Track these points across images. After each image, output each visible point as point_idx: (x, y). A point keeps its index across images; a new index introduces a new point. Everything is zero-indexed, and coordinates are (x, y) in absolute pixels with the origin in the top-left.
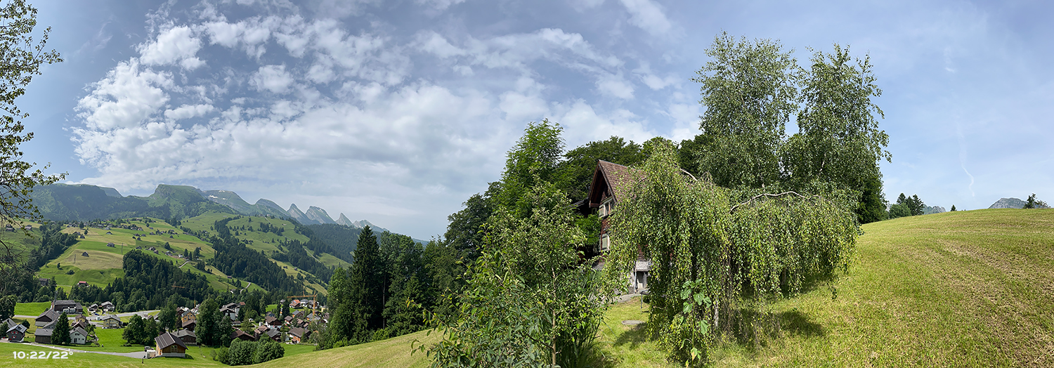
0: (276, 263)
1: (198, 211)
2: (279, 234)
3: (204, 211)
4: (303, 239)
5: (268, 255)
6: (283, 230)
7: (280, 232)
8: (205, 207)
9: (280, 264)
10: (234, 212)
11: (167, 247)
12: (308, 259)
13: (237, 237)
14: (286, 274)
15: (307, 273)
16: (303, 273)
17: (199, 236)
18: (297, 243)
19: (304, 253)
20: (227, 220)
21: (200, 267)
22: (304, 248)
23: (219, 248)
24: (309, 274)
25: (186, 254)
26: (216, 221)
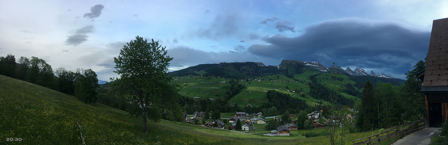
0: (339, 93)
1: (302, 71)
2: (341, 81)
3: (305, 71)
5: (336, 90)
10: (319, 71)
11: (287, 88)
12: (356, 91)
13: (320, 83)
14: (345, 98)
15: (355, 97)
16: (353, 97)
17: (302, 83)
18: (350, 84)
19: (354, 89)
20: (316, 75)
21: (303, 96)
22: (353, 86)
23: (312, 87)
24: (356, 98)
25: (296, 91)
26: (311, 76)
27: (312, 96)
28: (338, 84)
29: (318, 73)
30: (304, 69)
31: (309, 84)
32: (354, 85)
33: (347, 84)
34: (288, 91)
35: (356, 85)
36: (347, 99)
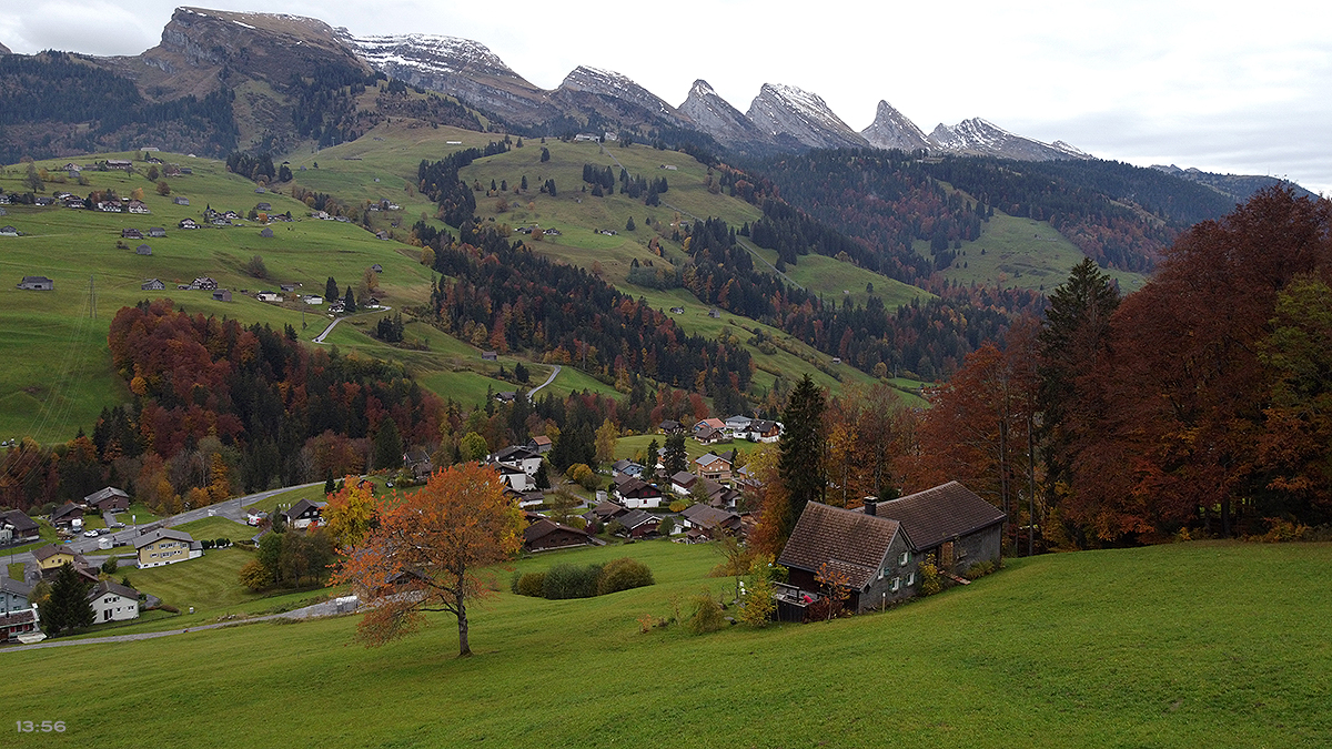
0: (642, 302)
1: (349, 121)
2: (653, 202)
3: (373, 120)
4: (738, 213)
5: (615, 277)
6: (662, 186)
7: (654, 192)
8: (371, 107)
9: (656, 302)
10: (484, 121)
11: (257, 272)
12: (756, 279)
13: (501, 220)
14: (680, 334)
15: (753, 324)
16: (742, 329)
17: (367, 223)
18: (716, 227)
19: (744, 261)
20: (465, 158)
21: (388, 331)
22: (743, 243)
23: (445, 263)
24: (764, 329)
25: (331, 293)
26: (424, 164)
27: (455, 329)
28: (631, 227)
29: (479, 140)
30: (367, 100)
31: (424, 234)
32: (745, 232)
33: (698, 224)
34: (269, 297)
35: (761, 236)
36: (697, 344)
